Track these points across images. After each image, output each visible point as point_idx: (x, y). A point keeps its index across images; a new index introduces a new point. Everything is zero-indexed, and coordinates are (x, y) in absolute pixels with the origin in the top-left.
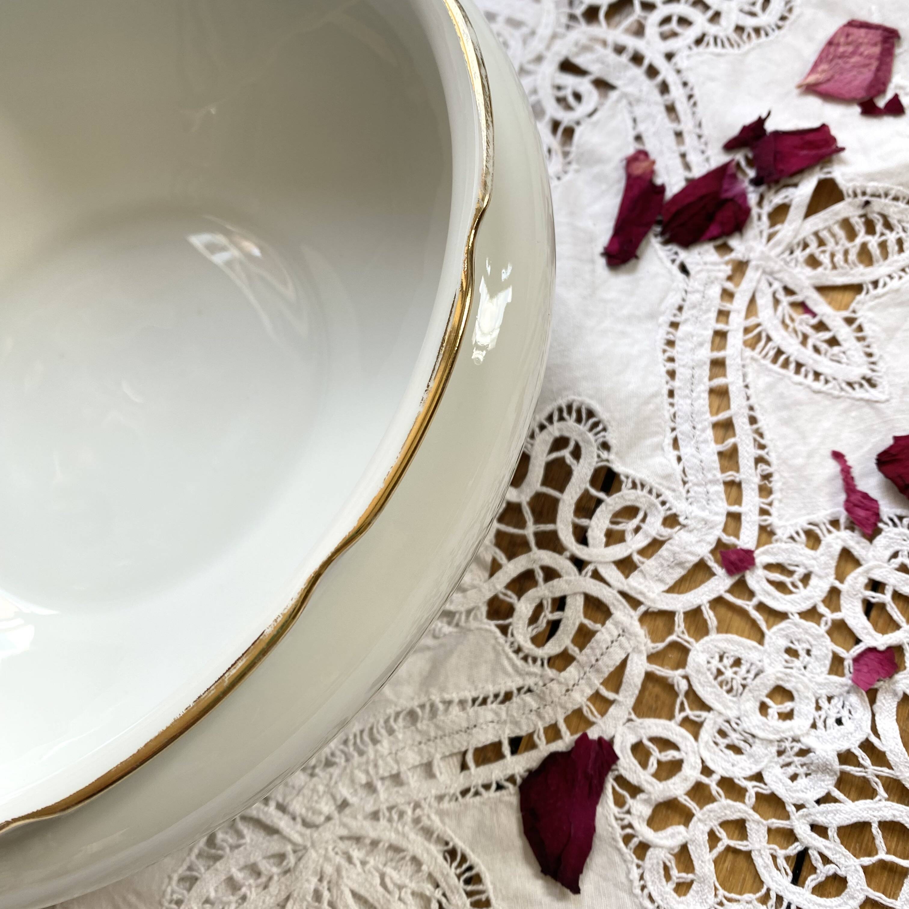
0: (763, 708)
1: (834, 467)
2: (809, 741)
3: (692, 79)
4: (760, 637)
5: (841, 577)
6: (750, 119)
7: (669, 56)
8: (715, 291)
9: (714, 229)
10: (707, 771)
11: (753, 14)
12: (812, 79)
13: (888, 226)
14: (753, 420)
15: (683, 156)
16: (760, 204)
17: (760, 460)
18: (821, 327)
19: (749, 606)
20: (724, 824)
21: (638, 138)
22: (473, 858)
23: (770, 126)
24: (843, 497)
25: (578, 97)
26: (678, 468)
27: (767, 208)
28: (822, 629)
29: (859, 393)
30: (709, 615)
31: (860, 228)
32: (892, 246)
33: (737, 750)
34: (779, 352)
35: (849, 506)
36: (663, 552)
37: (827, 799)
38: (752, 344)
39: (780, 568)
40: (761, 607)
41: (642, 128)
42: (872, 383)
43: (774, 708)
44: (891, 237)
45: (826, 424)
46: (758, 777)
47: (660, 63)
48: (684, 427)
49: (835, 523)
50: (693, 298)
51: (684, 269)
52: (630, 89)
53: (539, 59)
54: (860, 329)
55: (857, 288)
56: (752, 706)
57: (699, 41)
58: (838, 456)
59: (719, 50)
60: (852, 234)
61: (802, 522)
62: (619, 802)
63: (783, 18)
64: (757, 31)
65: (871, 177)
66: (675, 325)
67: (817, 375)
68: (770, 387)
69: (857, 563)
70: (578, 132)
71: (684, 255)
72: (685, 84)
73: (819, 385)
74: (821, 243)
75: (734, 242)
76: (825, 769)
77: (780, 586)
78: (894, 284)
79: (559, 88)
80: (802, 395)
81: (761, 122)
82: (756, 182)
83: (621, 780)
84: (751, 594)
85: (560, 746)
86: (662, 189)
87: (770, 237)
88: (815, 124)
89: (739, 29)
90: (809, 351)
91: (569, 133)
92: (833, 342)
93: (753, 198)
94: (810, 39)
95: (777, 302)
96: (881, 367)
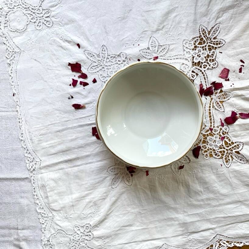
0: (213, 142)
1: (220, 120)
2: (217, 145)
3: (207, 75)
4: (213, 136)
5: (220, 131)
6: (214, 81)
7: (205, 71)
8: (209, 101)
9: (210, 94)
10: (209, 148)
11: (214, 65)
12: (220, 76)
13: (227, 95)
14: (213, 116)
15: (206, 84)
16: (214, 92)
17: (213, 120)
18: (220, 106)
19: (212, 133)
20: (210, 152)
21: (201, 82)
22: (189, 157)
23: (216, 82)
24: (221, 123)
25: (194, 76)
26: (206, 121)
27: (215, 92)
28: (218, 135)
29: (223, 113)
30: (209, 135)
31: (224, 95)
32: (227, 97)
33: (211, 146)
34: (216, 108)
35: (221, 124)
36: (205, 129)
37: (219, 149)
38: (213, 108)
39: (215, 130)
40: (213, 134)
41: (201, 80)
42: (224, 112)
43: (214, 142)
44: (227, 96)
45: (219, 116)
46: (213, 148)
47: (204, 72)
48: (206, 116)
49: (220, 125)
50: (207, 102)
51: (206, 99)
52: (200, 75)
53: (190, 70)
54: (223, 106)
55: (223, 101)
56: (212, 142)
57: (208, 69)
58: (221, 119)
59: (210, 70)
60: (223, 96)
61: (217, 126)
62: (201, 151)
63: (217, 66)
64: (214, 67)
65: (226, 90)
66: (205, 105)
67: (219, 111)
68: (215, 112)
69: (222, 129)
70: (194, 80)
71: (206, 97)
72: (206, 75)
73: (219, 112)
74: (220, 96)
75: (211, 96)
76: (218, 147)
77: (215, 132)
78: (227, 101)
79: (192, 75)
80: (217, 113)
81: (215, 82)
82: (214, 90)
83: (201, 149)
84: (213, 132)
85: (196, 147)
86: (204, 89)
87: (215, 95)
88: (220, 82)
89: (212, 67)
90: (218, 108)
91: (193, 81)
92: (221, 107)
93: (214, 91)
94: (220, 69)
95: (215, 103)
96: (225, 110)
